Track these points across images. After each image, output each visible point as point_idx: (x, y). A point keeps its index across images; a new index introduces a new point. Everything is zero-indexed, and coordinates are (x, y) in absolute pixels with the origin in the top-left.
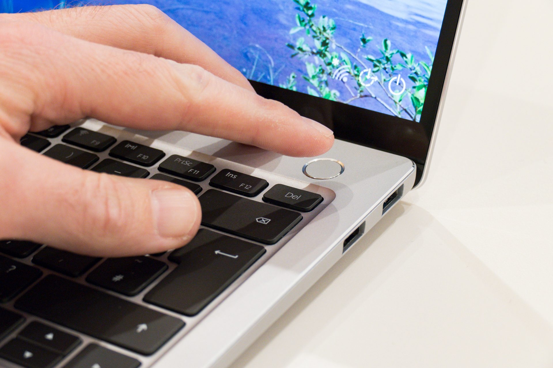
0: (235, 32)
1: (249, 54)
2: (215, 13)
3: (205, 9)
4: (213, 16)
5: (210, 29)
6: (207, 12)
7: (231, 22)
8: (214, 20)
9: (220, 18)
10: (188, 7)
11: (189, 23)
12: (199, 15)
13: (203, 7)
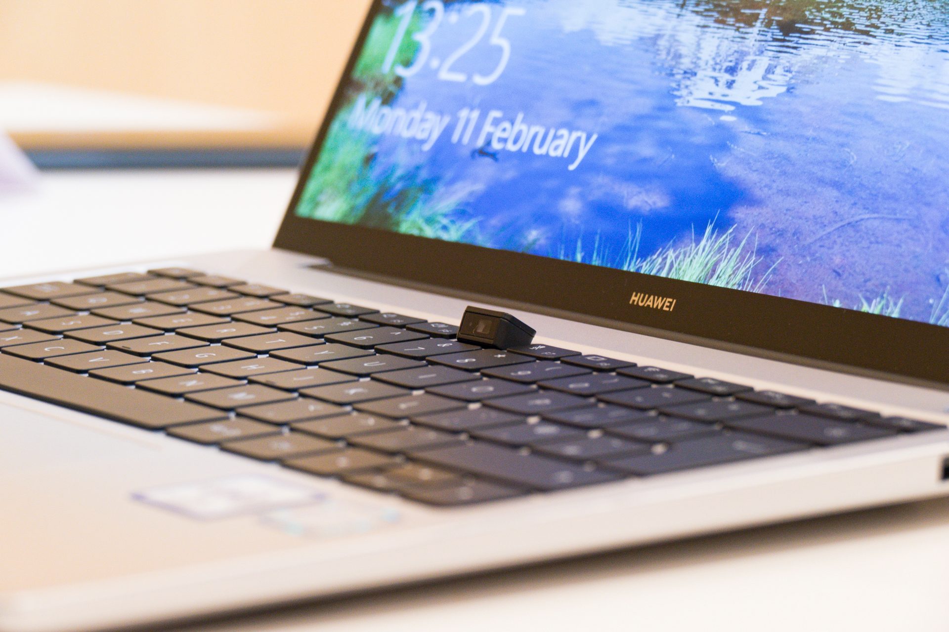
0: (930, 245)
1: (942, 278)
2: (910, 220)
3: (898, 216)
4: (905, 225)
5: (898, 246)
6: (898, 220)
7: (927, 230)
8: (906, 230)
9: (915, 227)
10: (876, 215)
11: (873, 239)
12: (888, 225)
13: (895, 214)
